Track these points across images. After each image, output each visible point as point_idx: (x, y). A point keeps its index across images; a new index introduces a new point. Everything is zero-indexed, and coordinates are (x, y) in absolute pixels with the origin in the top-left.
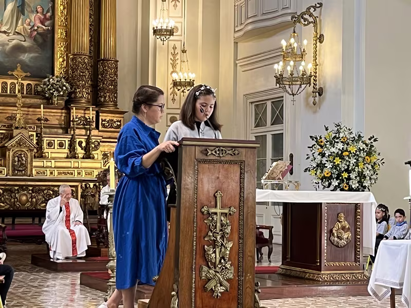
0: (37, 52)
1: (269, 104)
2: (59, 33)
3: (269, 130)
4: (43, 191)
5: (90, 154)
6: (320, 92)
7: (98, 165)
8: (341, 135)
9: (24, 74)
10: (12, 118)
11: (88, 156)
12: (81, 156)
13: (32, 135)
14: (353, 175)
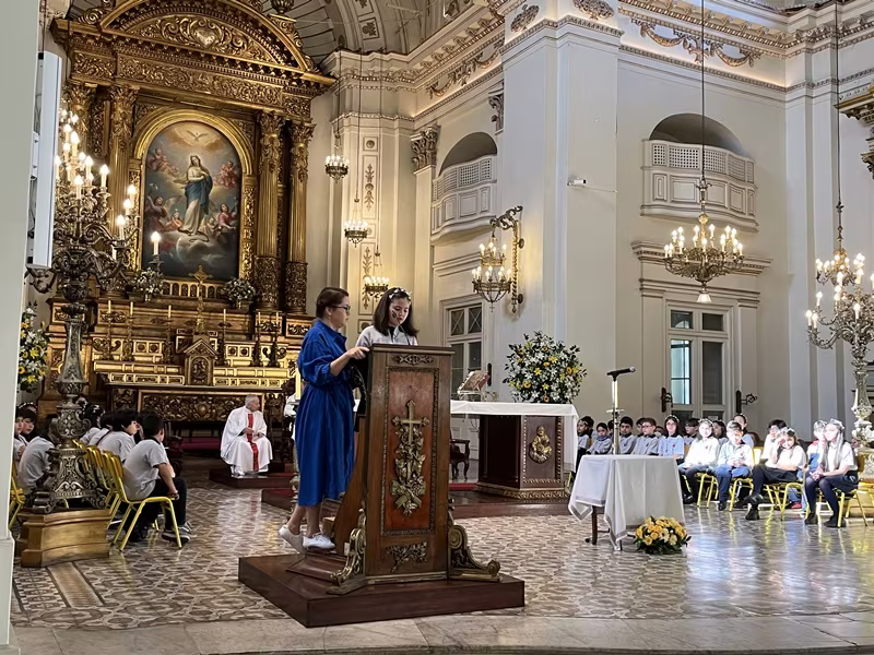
0: (220, 253)
1: (466, 311)
2: (245, 234)
3: (466, 339)
4: (224, 401)
5: (276, 362)
6: (520, 299)
7: (284, 374)
8: (542, 344)
9: (206, 277)
10: (193, 322)
11: (273, 364)
12: (265, 364)
13: (214, 342)
14: (554, 387)
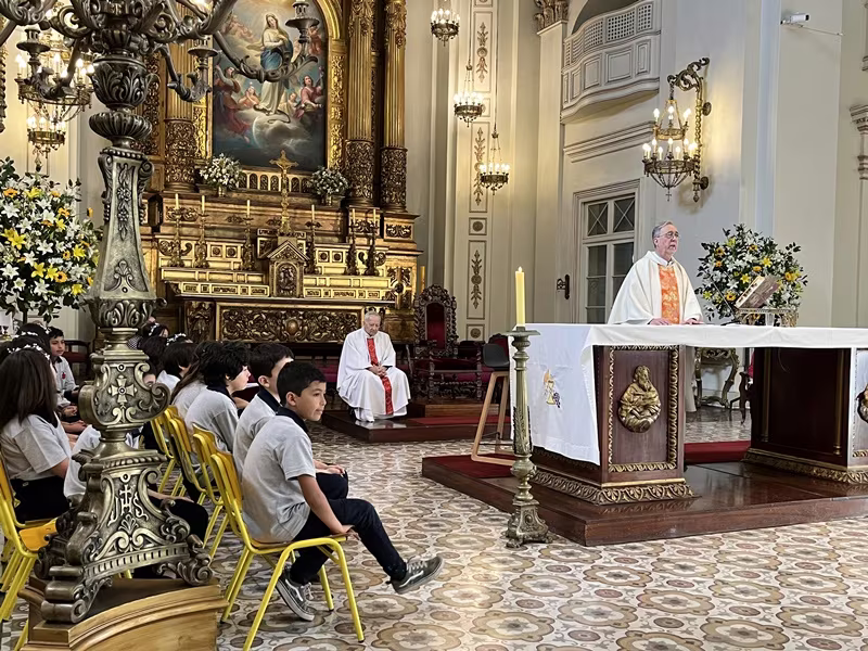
0: (303, 137)
1: (611, 203)
2: (333, 112)
3: (610, 239)
4: (317, 316)
5: (375, 269)
7: (384, 284)
9: (290, 164)
10: (275, 221)
11: (371, 272)
12: (362, 272)
13: (301, 244)
